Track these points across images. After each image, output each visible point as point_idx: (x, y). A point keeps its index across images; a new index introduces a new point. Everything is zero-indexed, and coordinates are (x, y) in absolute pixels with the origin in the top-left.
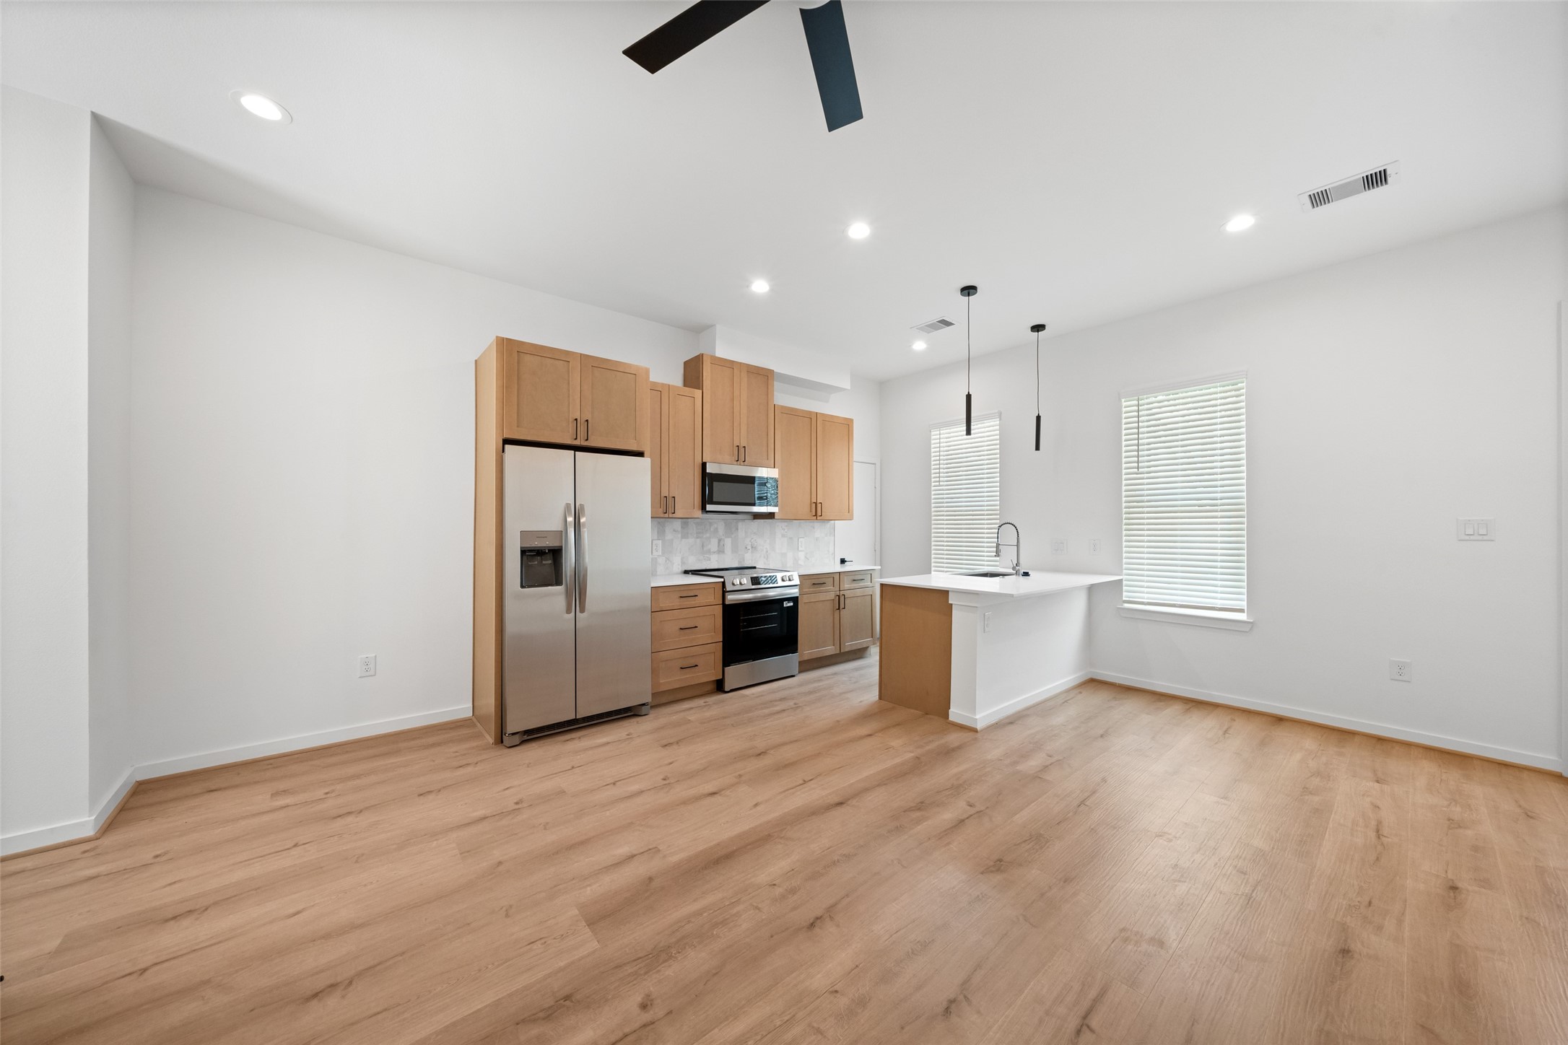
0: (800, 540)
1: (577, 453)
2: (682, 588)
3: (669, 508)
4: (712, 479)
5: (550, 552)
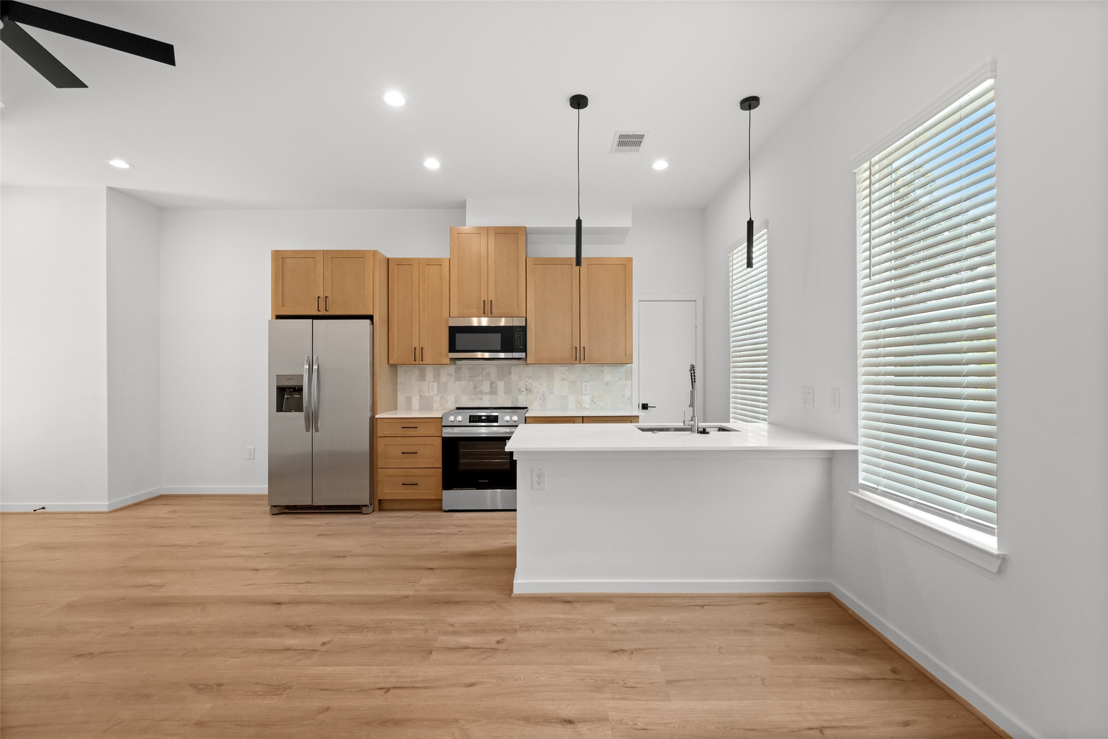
1: (314, 320)
2: (404, 420)
3: (417, 358)
4: (454, 331)
5: (299, 390)
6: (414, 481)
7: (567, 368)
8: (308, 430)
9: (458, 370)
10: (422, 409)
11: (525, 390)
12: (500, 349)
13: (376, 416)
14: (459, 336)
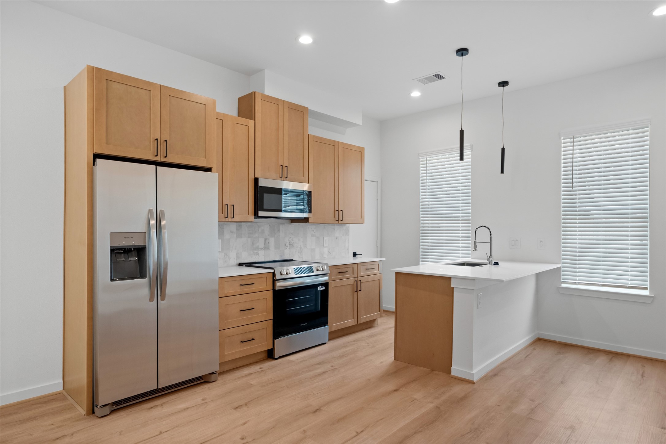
0: (325, 238)
1: (157, 167)
2: (243, 278)
3: (228, 215)
5: (143, 251)
8: (151, 299)
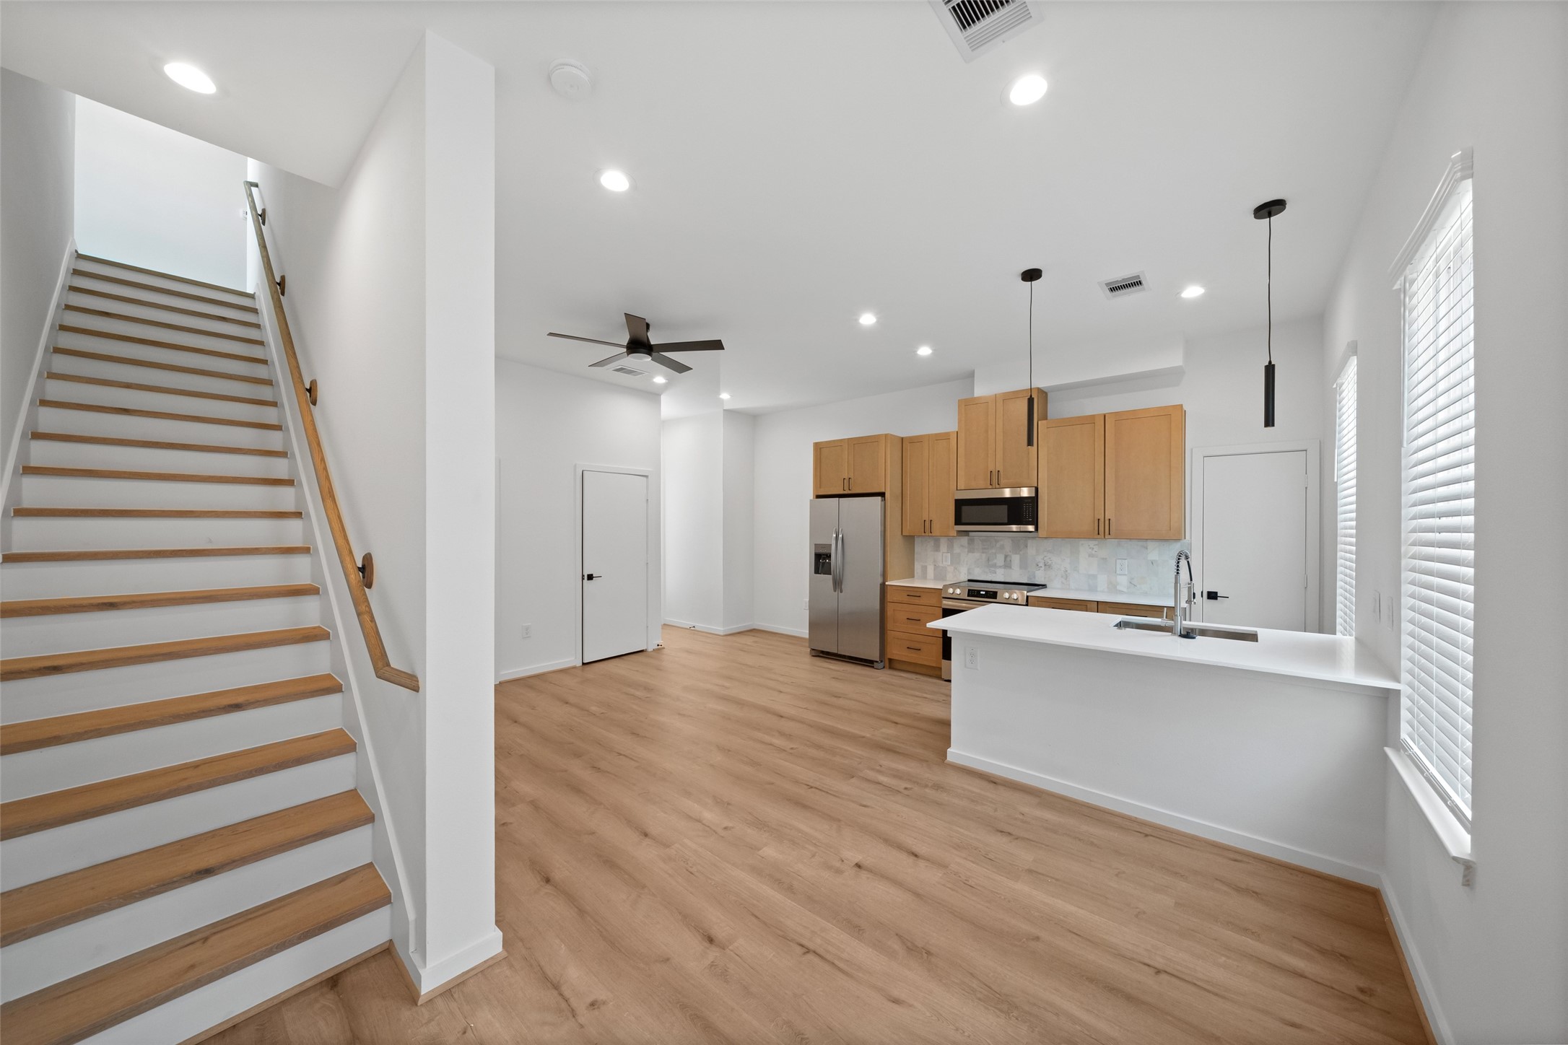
1: (842, 499)
2: (909, 589)
3: (927, 529)
4: (960, 504)
5: (829, 556)
6: (918, 646)
7: (1096, 542)
8: (835, 591)
9: (971, 542)
10: (936, 578)
11: (1043, 566)
12: (1006, 521)
13: (887, 583)
14: (965, 509)
